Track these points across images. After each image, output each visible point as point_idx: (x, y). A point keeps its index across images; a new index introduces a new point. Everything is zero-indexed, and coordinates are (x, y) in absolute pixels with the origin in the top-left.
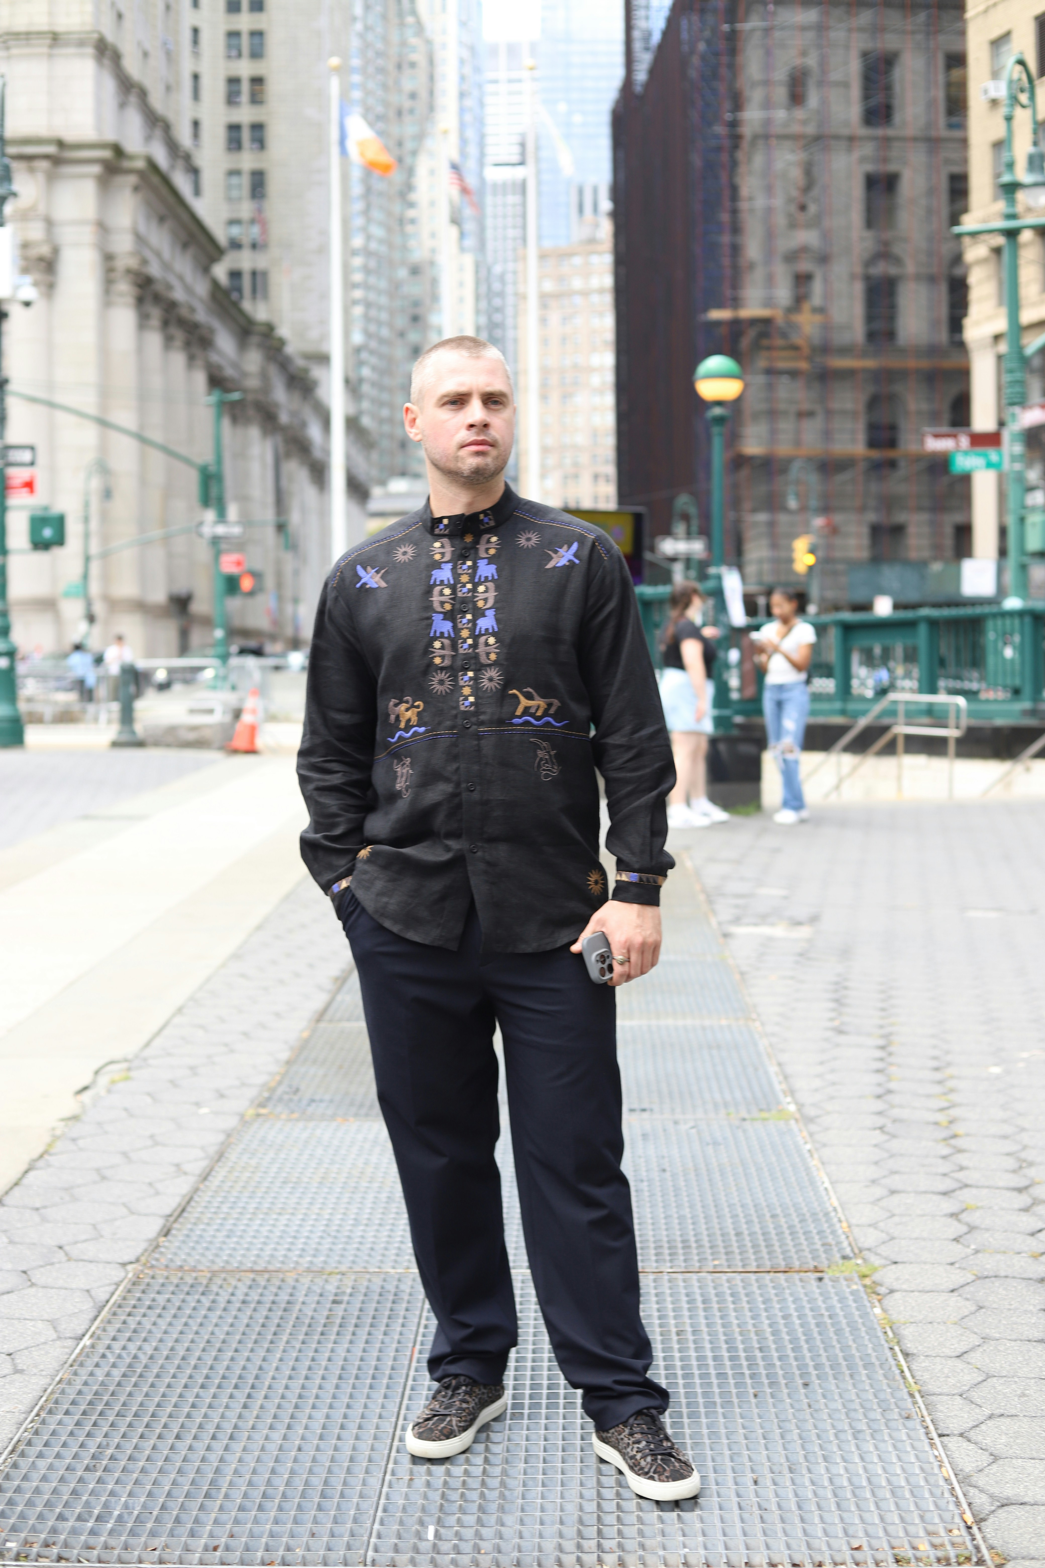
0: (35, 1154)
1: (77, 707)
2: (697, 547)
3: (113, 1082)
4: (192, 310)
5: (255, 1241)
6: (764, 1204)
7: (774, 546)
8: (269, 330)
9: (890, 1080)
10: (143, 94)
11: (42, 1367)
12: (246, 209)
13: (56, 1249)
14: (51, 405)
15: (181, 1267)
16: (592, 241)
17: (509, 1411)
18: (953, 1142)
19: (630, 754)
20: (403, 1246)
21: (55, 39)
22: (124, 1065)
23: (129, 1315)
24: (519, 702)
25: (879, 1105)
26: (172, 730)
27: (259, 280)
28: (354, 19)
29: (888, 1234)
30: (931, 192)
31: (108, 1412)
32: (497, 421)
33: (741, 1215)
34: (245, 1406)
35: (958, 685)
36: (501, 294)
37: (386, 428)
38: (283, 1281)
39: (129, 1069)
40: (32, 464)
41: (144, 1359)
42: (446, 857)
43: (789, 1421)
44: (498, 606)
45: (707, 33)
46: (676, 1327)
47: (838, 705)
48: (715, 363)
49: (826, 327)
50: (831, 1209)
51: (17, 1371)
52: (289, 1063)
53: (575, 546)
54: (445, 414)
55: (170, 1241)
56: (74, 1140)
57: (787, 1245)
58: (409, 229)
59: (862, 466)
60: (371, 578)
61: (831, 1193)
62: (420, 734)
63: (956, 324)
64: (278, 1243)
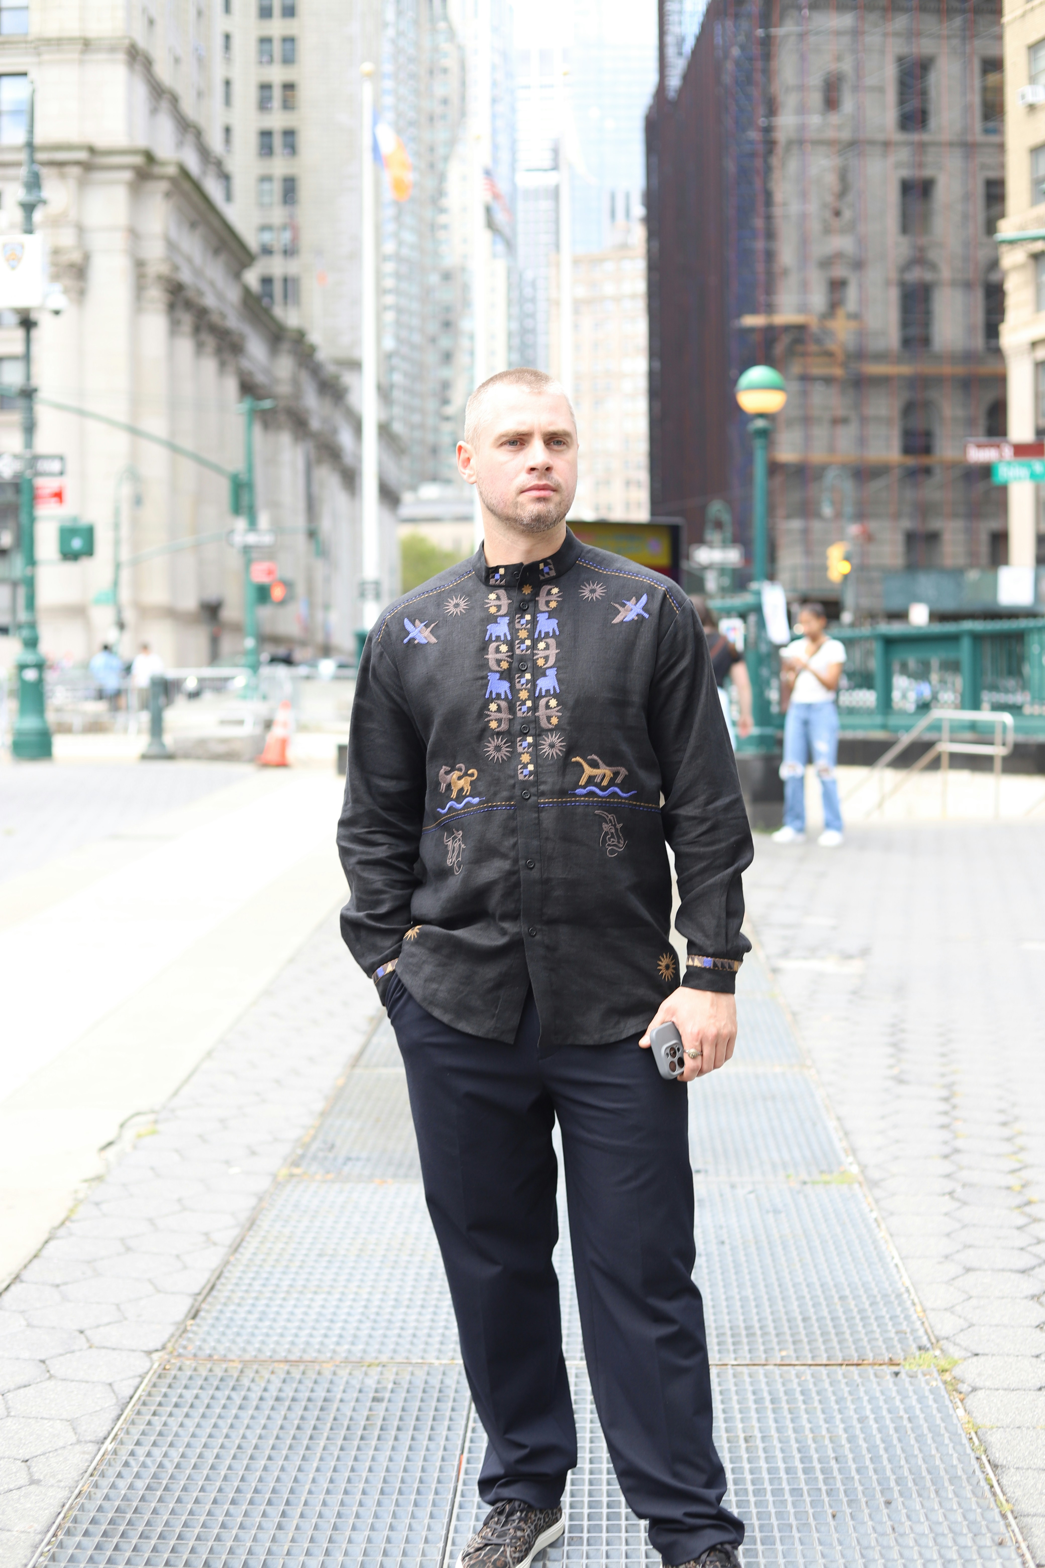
0: (57, 1222)
1: (106, 718)
2: (732, 556)
3: (139, 1137)
4: (223, 316)
5: (289, 1325)
6: (831, 1284)
7: (808, 552)
8: (300, 336)
9: (956, 1137)
10: (174, 100)
11: (60, 1477)
12: (278, 215)
13: (77, 1334)
14: (81, 413)
15: (210, 1356)
16: (624, 246)
17: (566, 1535)
18: (1028, 1209)
19: (704, 827)
20: (447, 1333)
21: (87, 45)
22: (151, 1117)
23: (154, 1414)
24: (583, 771)
25: (946, 1167)
26: (202, 742)
27: (290, 285)
28: (385, 25)
29: (965, 1319)
30: (967, 197)
31: (131, 1533)
32: (560, 463)
33: (808, 1297)
34: (280, 1527)
35: (1002, 698)
36: (533, 300)
37: (417, 434)
38: (319, 1373)
39: (156, 1122)
40: (61, 473)
41: (170, 1468)
42: (502, 941)
43: (873, 1548)
44: (559, 665)
45: (741, 38)
46: (744, 1432)
47: (878, 720)
48: (758, 374)
49: (861, 333)
50: (903, 1290)
51: (33, 1482)
52: (324, 1114)
53: (644, 599)
54: (504, 455)
55: (198, 1326)
56: (97, 1204)
57: (858, 1332)
58: (441, 234)
59: (896, 473)
60: (420, 633)
61: (902, 1270)
62: (473, 805)
63: (992, 330)
64: (314, 1328)
